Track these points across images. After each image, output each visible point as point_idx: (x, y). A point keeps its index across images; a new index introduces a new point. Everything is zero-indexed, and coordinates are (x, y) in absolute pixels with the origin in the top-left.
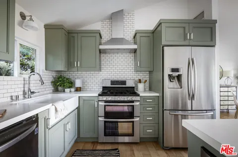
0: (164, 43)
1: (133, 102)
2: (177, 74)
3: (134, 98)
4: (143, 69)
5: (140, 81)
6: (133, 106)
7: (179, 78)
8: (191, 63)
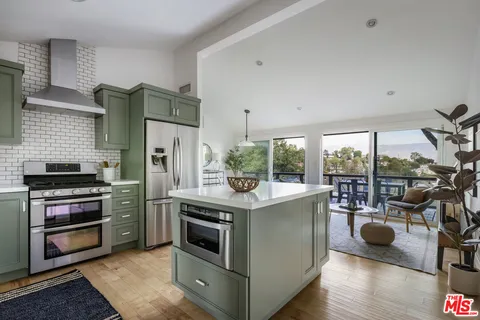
0: (146, 115)
1: (100, 194)
2: (161, 155)
3: (102, 189)
4: (113, 146)
5: (106, 165)
6: (101, 201)
7: (164, 159)
8: (176, 143)
